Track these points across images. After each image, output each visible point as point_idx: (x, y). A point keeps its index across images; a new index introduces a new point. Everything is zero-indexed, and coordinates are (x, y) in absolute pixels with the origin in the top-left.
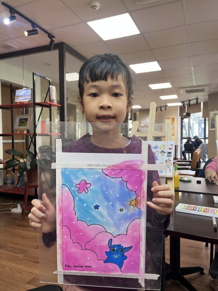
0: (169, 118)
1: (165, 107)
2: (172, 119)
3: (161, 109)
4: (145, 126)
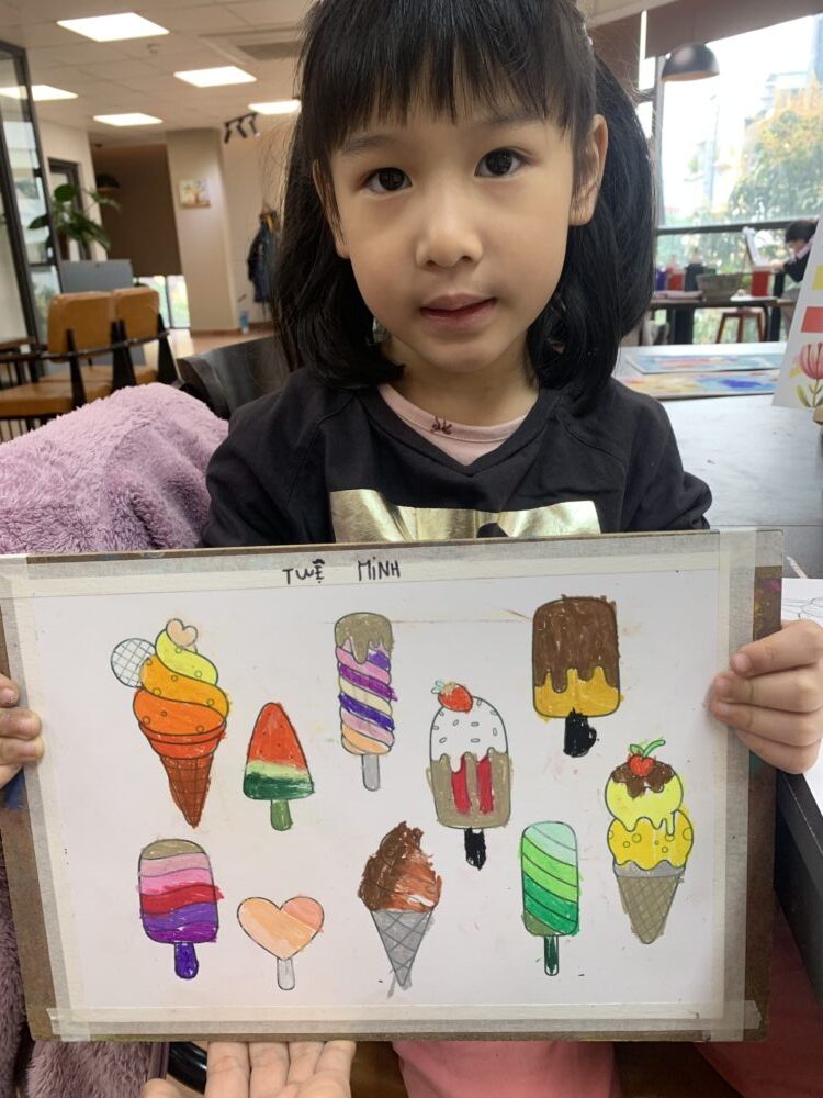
1: (249, 119)
3: (239, 128)
4: (197, 200)
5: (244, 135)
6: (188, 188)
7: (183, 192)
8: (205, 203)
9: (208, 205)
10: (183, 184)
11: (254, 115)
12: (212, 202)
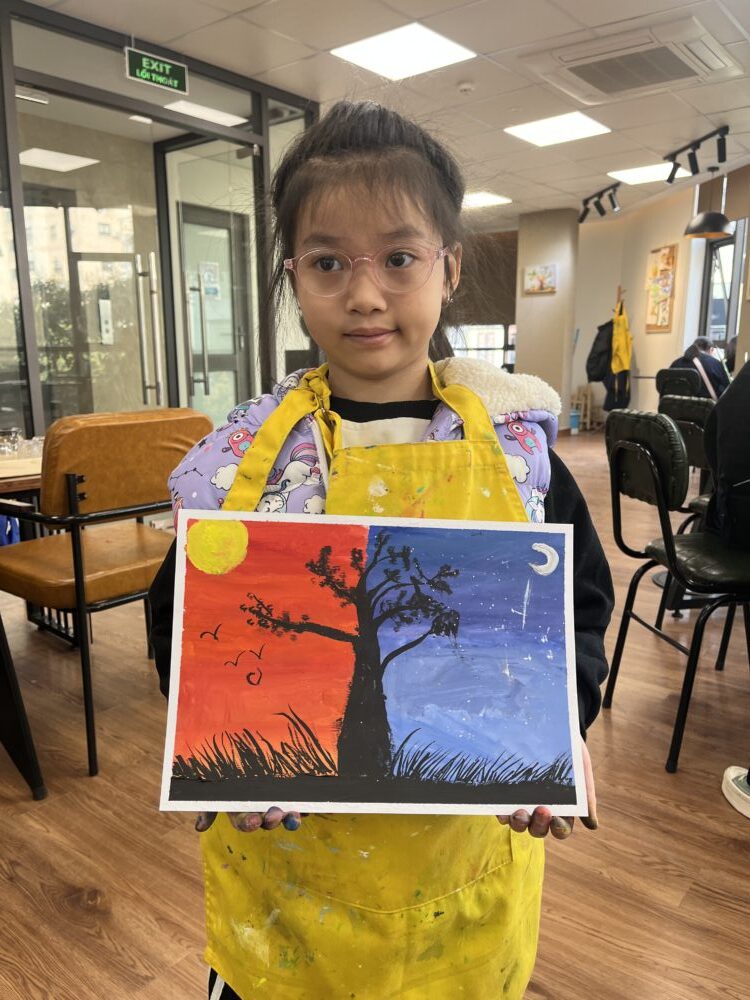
0: (654, 248)
1: (610, 192)
2: (666, 251)
3: (598, 205)
4: (542, 288)
5: (602, 211)
6: (534, 274)
7: (527, 278)
8: (549, 290)
9: (552, 292)
10: (529, 270)
11: (616, 185)
12: (557, 289)
